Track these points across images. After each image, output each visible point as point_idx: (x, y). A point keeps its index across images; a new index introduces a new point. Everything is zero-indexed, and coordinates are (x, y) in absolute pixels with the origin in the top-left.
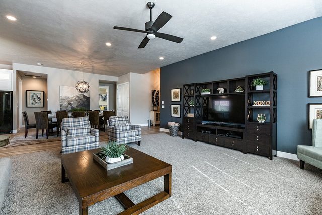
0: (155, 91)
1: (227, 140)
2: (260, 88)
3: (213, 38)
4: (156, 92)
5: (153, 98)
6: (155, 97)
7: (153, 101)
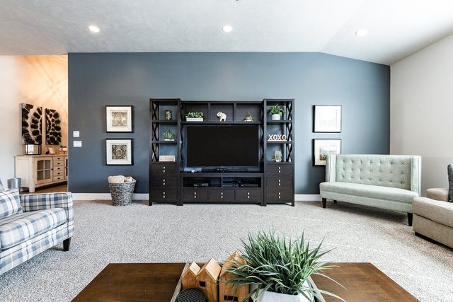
0: (30, 107)
1: (240, 192)
2: (277, 117)
3: (228, 29)
4: (32, 112)
5: (25, 124)
6: (29, 121)
7: (24, 132)
